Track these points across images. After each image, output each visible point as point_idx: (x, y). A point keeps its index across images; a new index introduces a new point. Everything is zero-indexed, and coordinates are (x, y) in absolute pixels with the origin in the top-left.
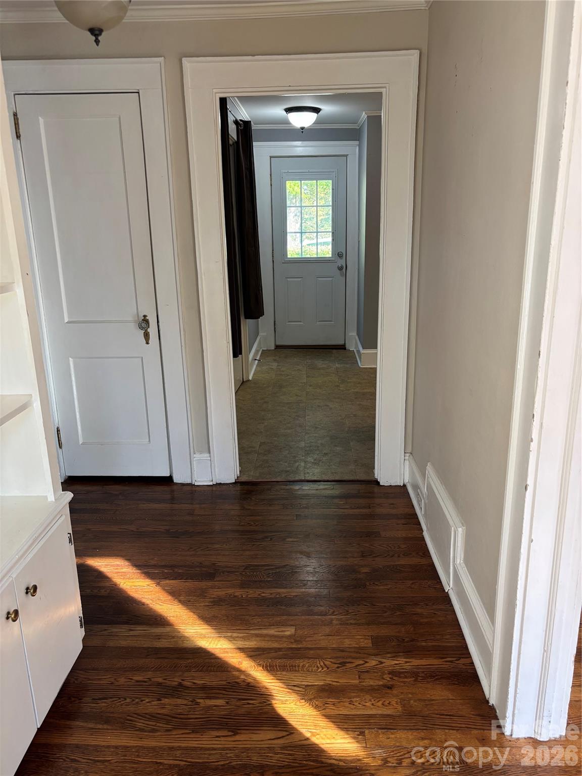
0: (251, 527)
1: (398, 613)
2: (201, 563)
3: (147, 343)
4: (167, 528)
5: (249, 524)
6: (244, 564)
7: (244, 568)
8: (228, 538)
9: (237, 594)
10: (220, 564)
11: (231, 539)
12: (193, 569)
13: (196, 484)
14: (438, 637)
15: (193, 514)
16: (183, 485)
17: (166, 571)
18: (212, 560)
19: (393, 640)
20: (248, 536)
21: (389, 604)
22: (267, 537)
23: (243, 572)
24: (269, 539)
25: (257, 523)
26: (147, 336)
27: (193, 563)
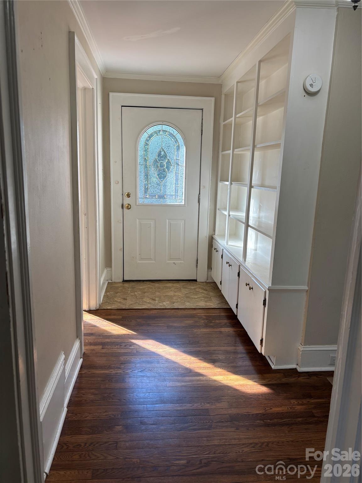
1: (105, 395)
9: (208, 405)
14: (89, 382)
19: (114, 381)
21: (110, 400)
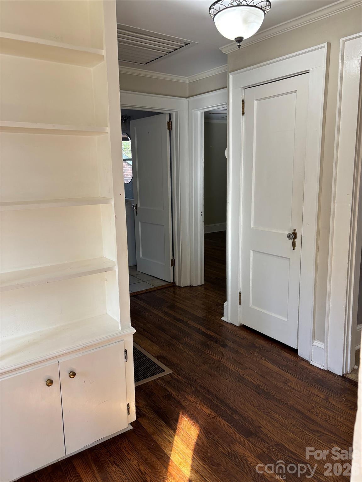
0: (316, 417)
2: (253, 421)
3: (294, 249)
4: (260, 383)
5: (317, 413)
6: (279, 441)
7: (276, 444)
8: (290, 414)
9: (249, 459)
10: (263, 430)
11: (291, 417)
12: (244, 422)
13: (312, 363)
15: (286, 384)
16: (303, 360)
17: (228, 412)
18: (262, 423)
20: (305, 423)
22: (318, 432)
23: (272, 446)
24: (319, 435)
25: (323, 417)
26: (294, 245)
27: (248, 417)
